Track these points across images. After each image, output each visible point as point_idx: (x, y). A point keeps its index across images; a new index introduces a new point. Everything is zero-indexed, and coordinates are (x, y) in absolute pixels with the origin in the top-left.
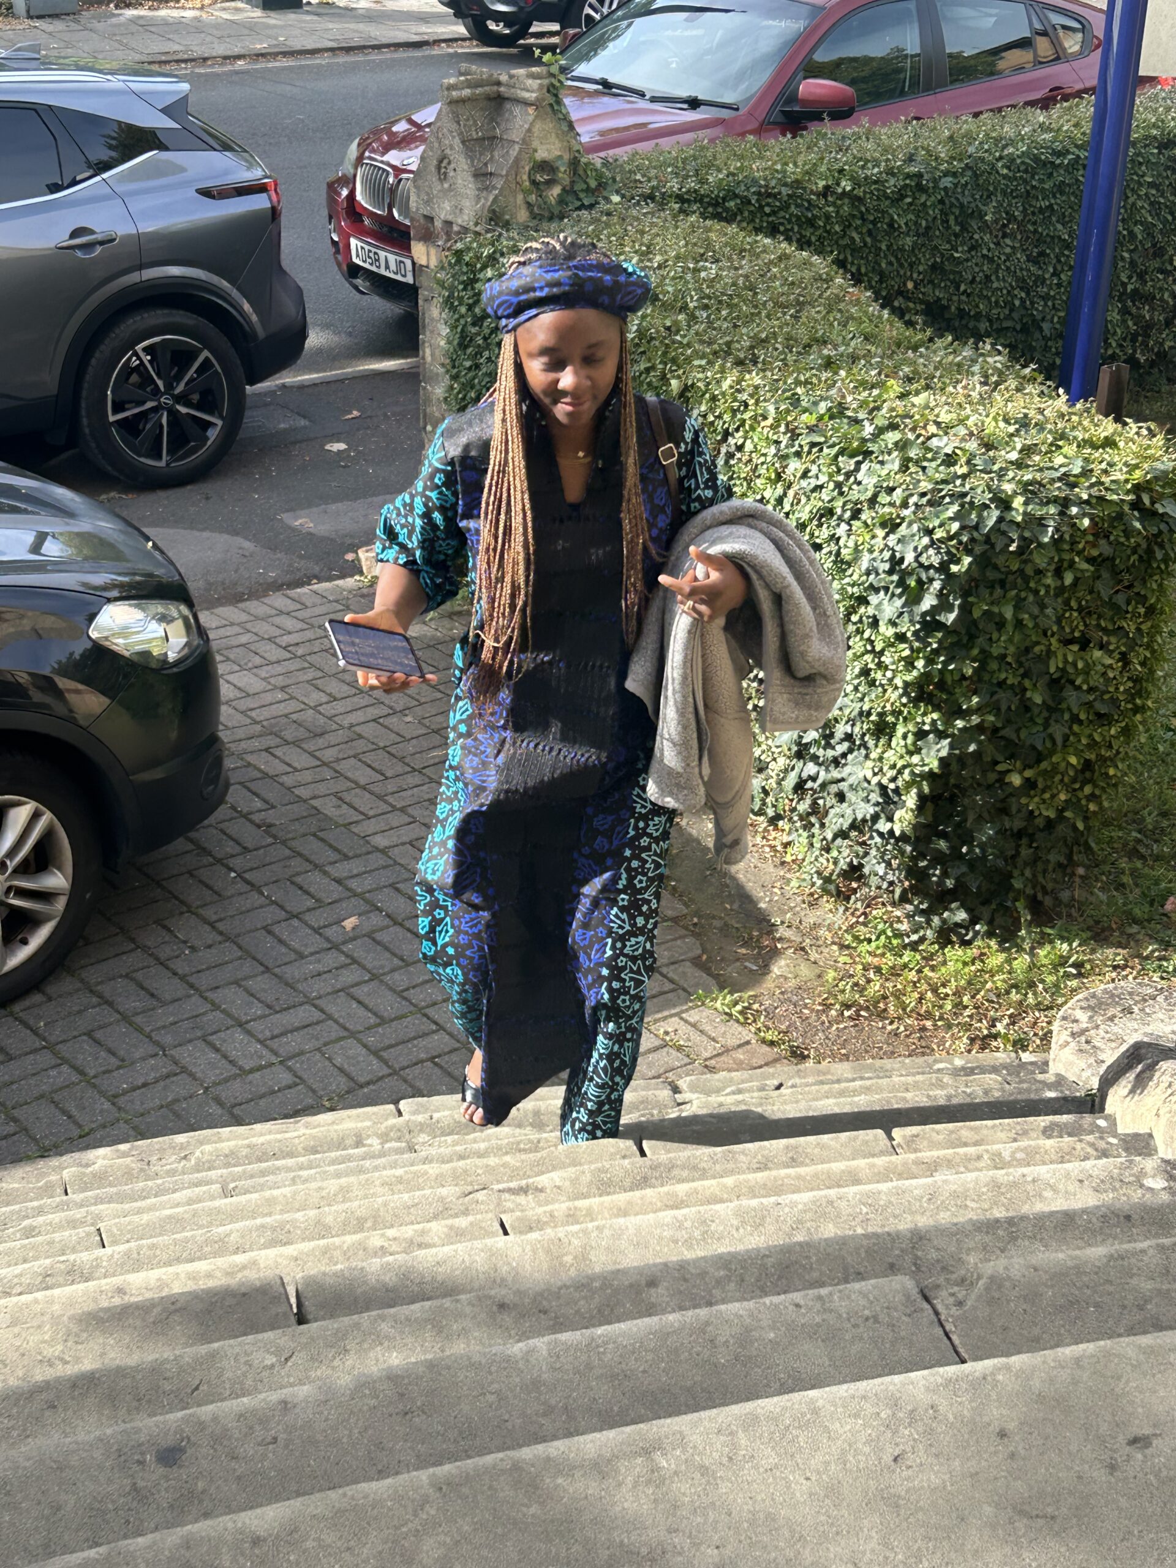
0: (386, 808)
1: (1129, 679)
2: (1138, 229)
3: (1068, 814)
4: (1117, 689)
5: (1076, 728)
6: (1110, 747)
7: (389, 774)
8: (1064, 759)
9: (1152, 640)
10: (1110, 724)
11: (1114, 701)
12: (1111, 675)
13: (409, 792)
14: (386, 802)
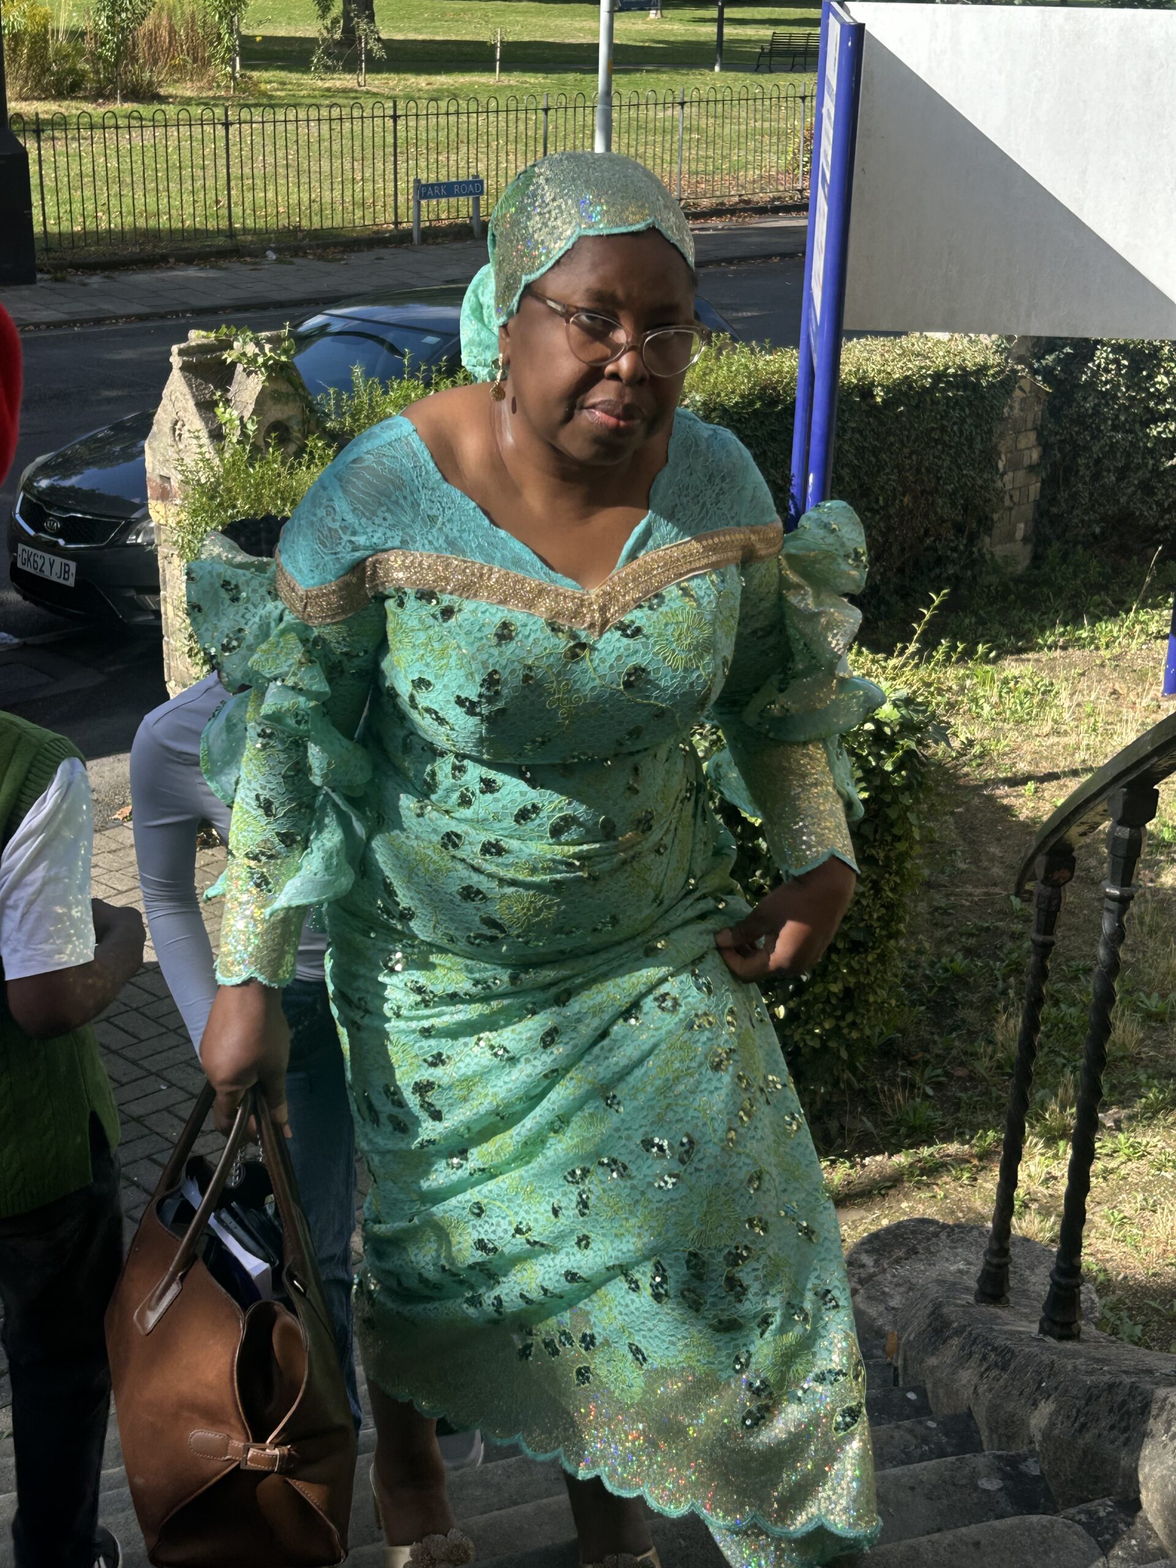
0: (141, 1073)
1: (883, 906)
2: (845, 472)
3: (832, 1044)
4: (871, 916)
5: (834, 957)
6: (868, 973)
7: (142, 1037)
8: (825, 988)
9: (901, 868)
10: (866, 951)
11: (869, 929)
12: (864, 902)
13: (165, 1054)
14: (141, 1067)
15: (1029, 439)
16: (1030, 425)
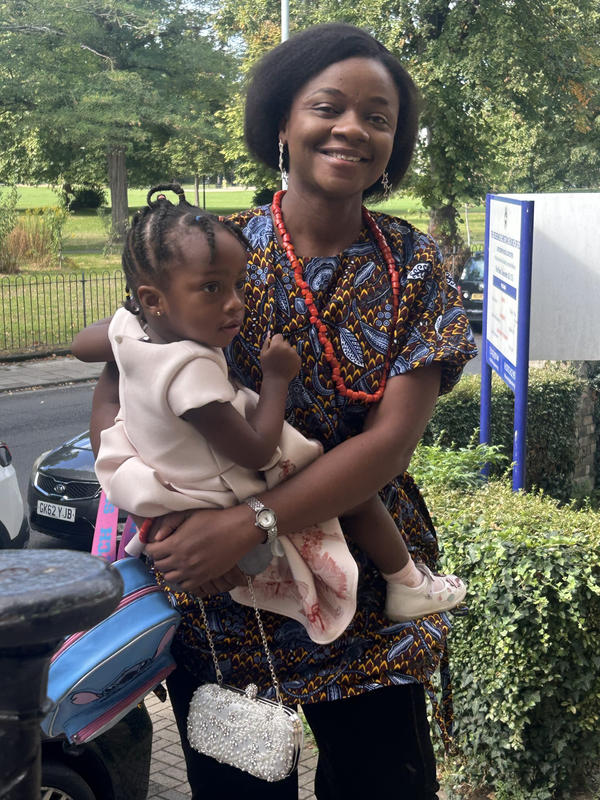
15: (589, 420)
16: (589, 413)
